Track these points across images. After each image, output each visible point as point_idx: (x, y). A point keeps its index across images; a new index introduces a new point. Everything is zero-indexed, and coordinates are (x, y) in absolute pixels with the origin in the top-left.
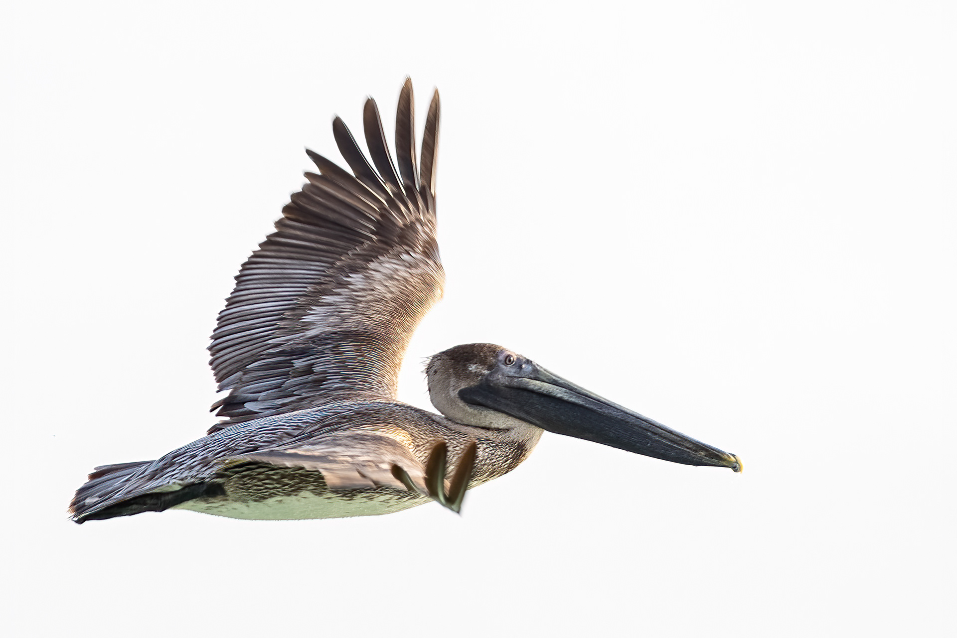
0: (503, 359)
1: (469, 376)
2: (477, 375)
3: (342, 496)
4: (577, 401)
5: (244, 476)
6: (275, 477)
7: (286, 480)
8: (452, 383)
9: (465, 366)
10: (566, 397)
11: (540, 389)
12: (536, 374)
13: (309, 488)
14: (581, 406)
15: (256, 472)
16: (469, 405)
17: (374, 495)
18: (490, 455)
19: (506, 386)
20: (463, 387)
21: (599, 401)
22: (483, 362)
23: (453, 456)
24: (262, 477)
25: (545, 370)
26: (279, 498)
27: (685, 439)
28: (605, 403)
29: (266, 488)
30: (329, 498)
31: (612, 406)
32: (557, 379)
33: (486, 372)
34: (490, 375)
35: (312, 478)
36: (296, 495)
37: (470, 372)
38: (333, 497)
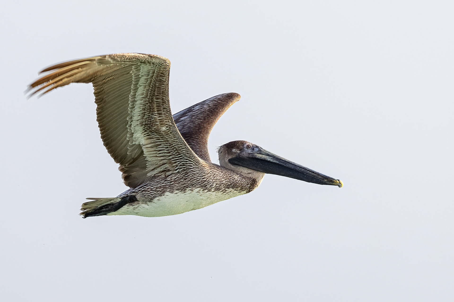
0: (246, 147)
1: (232, 153)
2: (235, 153)
3: (181, 191)
4: (276, 162)
5: (143, 191)
6: (154, 189)
7: (158, 189)
8: (226, 157)
9: (231, 150)
10: (272, 160)
11: (261, 158)
12: (260, 151)
13: (167, 191)
14: (278, 164)
15: (147, 188)
16: (232, 165)
17: (193, 189)
18: (240, 180)
19: (247, 157)
20: (230, 158)
21: (285, 161)
22: (238, 148)
23: (224, 175)
24: (149, 190)
25: (264, 150)
26: (157, 198)
27: (318, 174)
28: (288, 162)
29: (152, 194)
30: (176, 193)
31: (290, 163)
32: (268, 153)
33: (239, 152)
34: (240, 153)
35: (168, 186)
36: (164, 195)
37: (233, 152)
38: (178, 192)
